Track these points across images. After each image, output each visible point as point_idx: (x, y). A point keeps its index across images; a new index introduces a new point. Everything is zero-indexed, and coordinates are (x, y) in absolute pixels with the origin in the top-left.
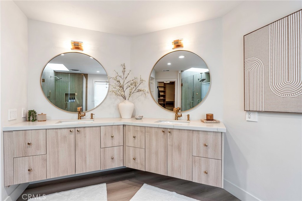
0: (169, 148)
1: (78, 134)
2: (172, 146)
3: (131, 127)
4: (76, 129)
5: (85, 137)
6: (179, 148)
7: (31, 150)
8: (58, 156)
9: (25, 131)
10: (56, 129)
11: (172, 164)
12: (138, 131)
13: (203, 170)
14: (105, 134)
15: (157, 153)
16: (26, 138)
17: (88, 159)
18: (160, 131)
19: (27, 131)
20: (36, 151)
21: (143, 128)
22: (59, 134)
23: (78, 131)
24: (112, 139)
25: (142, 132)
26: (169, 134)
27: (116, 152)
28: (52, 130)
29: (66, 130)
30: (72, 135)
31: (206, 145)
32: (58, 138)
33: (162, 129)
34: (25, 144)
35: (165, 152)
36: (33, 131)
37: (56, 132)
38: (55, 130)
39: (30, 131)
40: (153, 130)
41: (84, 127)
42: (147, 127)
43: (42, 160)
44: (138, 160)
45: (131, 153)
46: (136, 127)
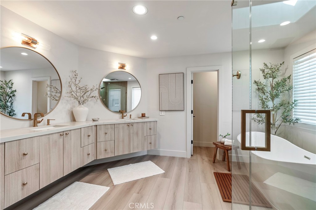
0: (131, 135)
1: (65, 137)
2: (133, 133)
3: (102, 126)
4: (64, 133)
5: (71, 139)
6: (137, 134)
7: (26, 161)
8: (50, 162)
9: (19, 141)
10: (48, 134)
11: (133, 144)
12: (108, 128)
13: (149, 142)
14: (84, 135)
15: (123, 141)
16: (20, 149)
17: (72, 160)
18: (126, 125)
19: (21, 140)
20: (30, 162)
21: (112, 125)
22: (51, 139)
23: (66, 134)
24: (88, 138)
25: (112, 128)
26: (131, 126)
27: (90, 149)
28: (45, 136)
29: (57, 134)
30: (61, 139)
31: (150, 129)
32: (50, 144)
33: (127, 124)
34: (19, 155)
35: (129, 138)
36: (27, 139)
37: (48, 138)
38: (47, 136)
39: (25, 140)
40: (121, 126)
41: (70, 130)
42: (116, 124)
43: (36, 170)
44: (109, 150)
45: (101, 146)
46: (107, 125)
